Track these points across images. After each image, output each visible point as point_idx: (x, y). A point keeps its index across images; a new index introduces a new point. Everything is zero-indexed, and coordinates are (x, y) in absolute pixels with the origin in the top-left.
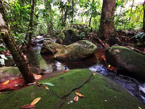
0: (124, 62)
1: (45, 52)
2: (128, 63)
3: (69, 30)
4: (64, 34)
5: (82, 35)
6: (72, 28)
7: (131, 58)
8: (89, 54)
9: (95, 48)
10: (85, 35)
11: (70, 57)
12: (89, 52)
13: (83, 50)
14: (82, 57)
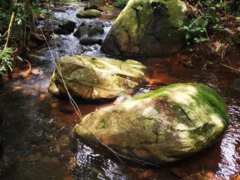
11: (124, 148)
12: (188, 147)
13: (169, 137)
14: (164, 158)
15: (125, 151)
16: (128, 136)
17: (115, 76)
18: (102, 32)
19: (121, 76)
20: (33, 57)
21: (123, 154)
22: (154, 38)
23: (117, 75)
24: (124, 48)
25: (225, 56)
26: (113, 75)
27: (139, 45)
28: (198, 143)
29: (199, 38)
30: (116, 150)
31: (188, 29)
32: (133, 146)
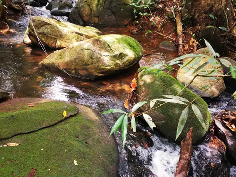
8: (110, 71)
9: (127, 58)
11: (73, 70)
12: (110, 66)
13: (99, 60)
14: (96, 74)
15: (73, 71)
16: (75, 62)
17: (74, 34)
18: (70, 7)
19: (79, 34)
20: (11, 21)
21: (72, 74)
22: (110, 11)
23: (76, 33)
24: (86, 19)
25: (161, 27)
26: (73, 33)
27: (98, 17)
28: (116, 65)
29: (143, 12)
30: (68, 72)
31: (136, 6)
32: (78, 68)
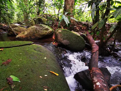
0: (62, 38)
1: (12, 34)
2: (64, 39)
3: (39, 18)
4: (34, 21)
5: (49, 23)
6: (41, 17)
7: (67, 35)
8: (44, 35)
9: (49, 30)
10: (52, 23)
11: (29, 37)
13: (39, 31)
14: (39, 37)
